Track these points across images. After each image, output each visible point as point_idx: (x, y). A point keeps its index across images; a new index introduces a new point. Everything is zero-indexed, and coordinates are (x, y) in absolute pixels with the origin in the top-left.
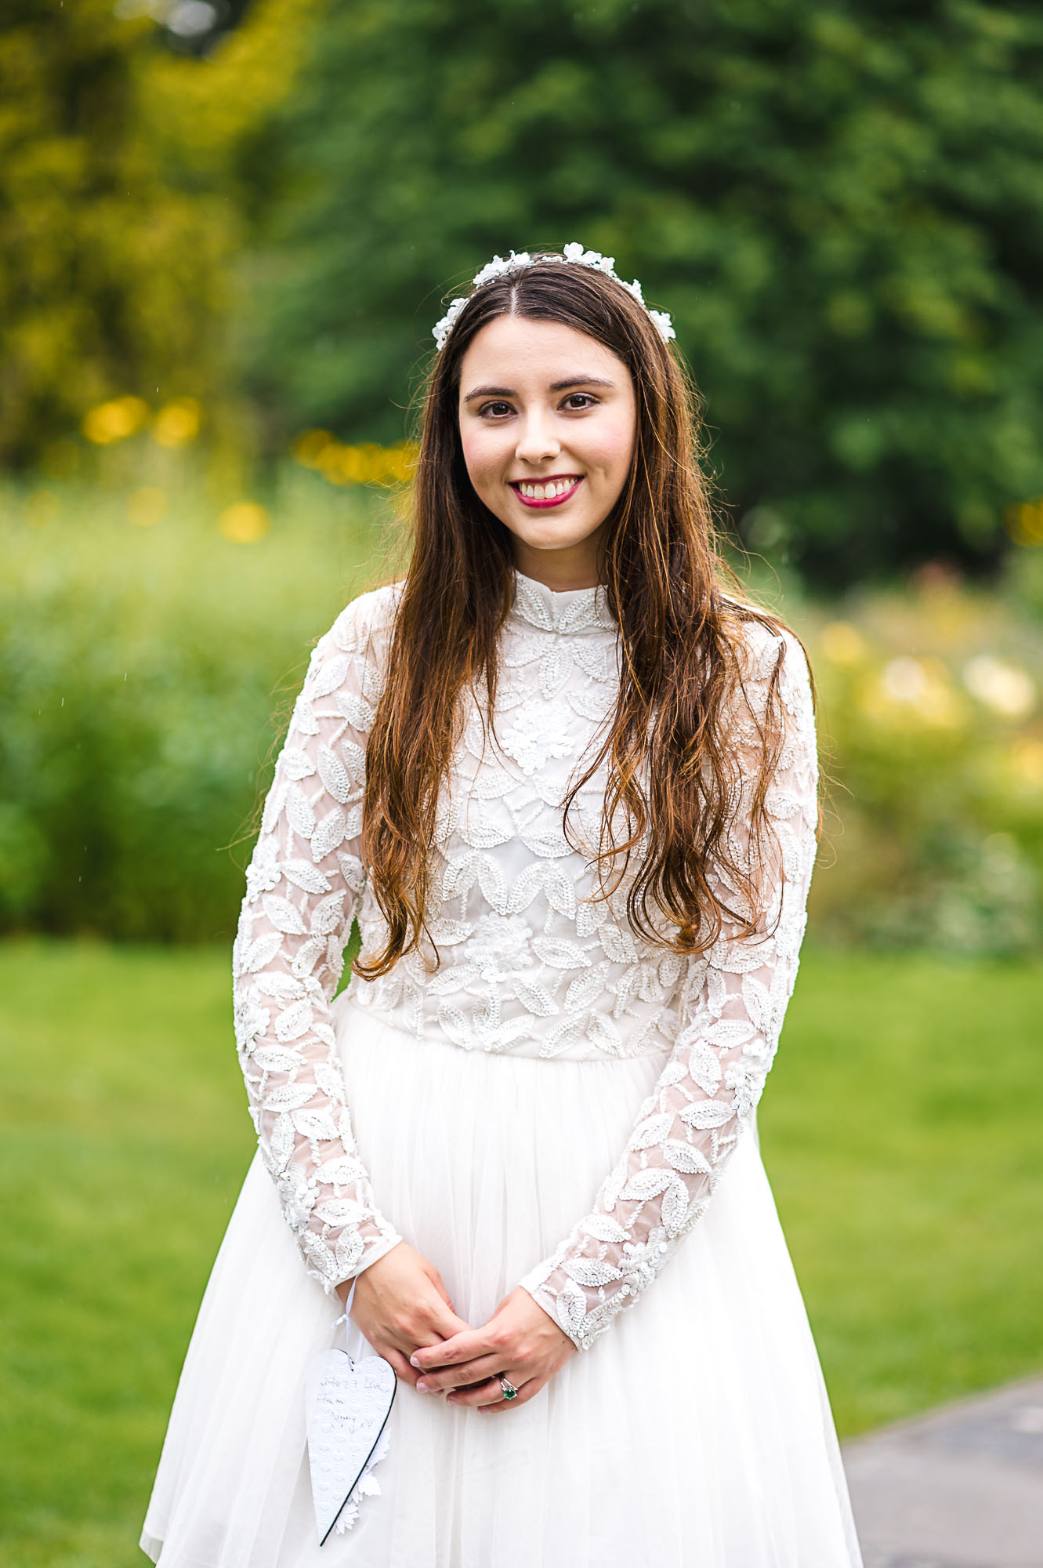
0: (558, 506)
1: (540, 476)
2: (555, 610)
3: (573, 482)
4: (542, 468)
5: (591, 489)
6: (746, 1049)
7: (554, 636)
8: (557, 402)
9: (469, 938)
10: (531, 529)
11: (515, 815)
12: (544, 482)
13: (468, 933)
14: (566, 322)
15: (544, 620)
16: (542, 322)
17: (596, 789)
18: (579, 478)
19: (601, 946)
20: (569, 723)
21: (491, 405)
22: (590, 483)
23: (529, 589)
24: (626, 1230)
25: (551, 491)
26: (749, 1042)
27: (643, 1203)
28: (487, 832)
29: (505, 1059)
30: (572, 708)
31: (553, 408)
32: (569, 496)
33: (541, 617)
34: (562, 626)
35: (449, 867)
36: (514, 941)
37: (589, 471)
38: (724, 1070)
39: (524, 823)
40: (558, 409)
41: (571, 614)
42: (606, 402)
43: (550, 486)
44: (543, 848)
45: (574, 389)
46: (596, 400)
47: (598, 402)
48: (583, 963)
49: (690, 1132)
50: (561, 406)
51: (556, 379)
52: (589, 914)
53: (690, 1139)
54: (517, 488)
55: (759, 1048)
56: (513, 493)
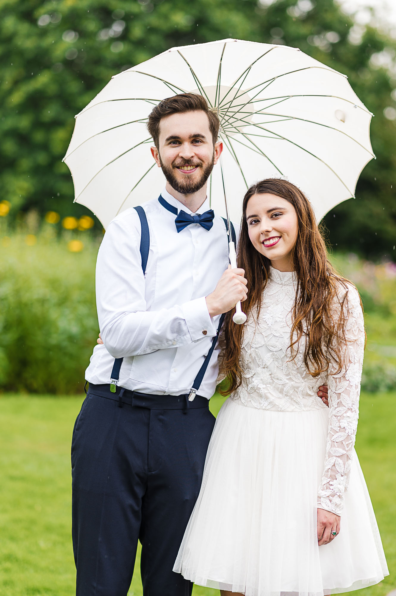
0: (274, 245)
1: (267, 238)
2: (281, 277)
3: (278, 238)
4: (267, 235)
5: (284, 240)
6: (345, 415)
7: (282, 285)
8: (270, 216)
9: (254, 375)
10: (269, 254)
11: (265, 338)
12: (269, 239)
13: (253, 374)
14: (269, 192)
15: (279, 281)
16: (263, 194)
17: (287, 331)
18: (280, 237)
19: (291, 377)
20: (282, 312)
21: (253, 221)
22: (283, 238)
23: (275, 272)
24: (328, 478)
25: (272, 242)
26: (346, 412)
27: (330, 469)
28: (257, 343)
29: (268, 412)
30: (284, 307)
31: (269, 218)
32: (277, 242)
33: (278, 280)
34: (284, 282)
35: (247, 353)
36: (266, 375)
37: (282, 235)
38: (340, 423)
39: (267, 341)
40: (271, 218)
41: (286, 279)
42: (285, 214)
43: (271, 240)
44: (272, 348)
45: (274, 212)
46: (281, 214)
47: (282, 215)
48: (286, 382)
49: (336, 443)
50: (272, 217)
51: (268, 210)
52: (286, 368)
53: (336, 446)
54: (263, 243)
55: (349, 413)
56: (262, 245)
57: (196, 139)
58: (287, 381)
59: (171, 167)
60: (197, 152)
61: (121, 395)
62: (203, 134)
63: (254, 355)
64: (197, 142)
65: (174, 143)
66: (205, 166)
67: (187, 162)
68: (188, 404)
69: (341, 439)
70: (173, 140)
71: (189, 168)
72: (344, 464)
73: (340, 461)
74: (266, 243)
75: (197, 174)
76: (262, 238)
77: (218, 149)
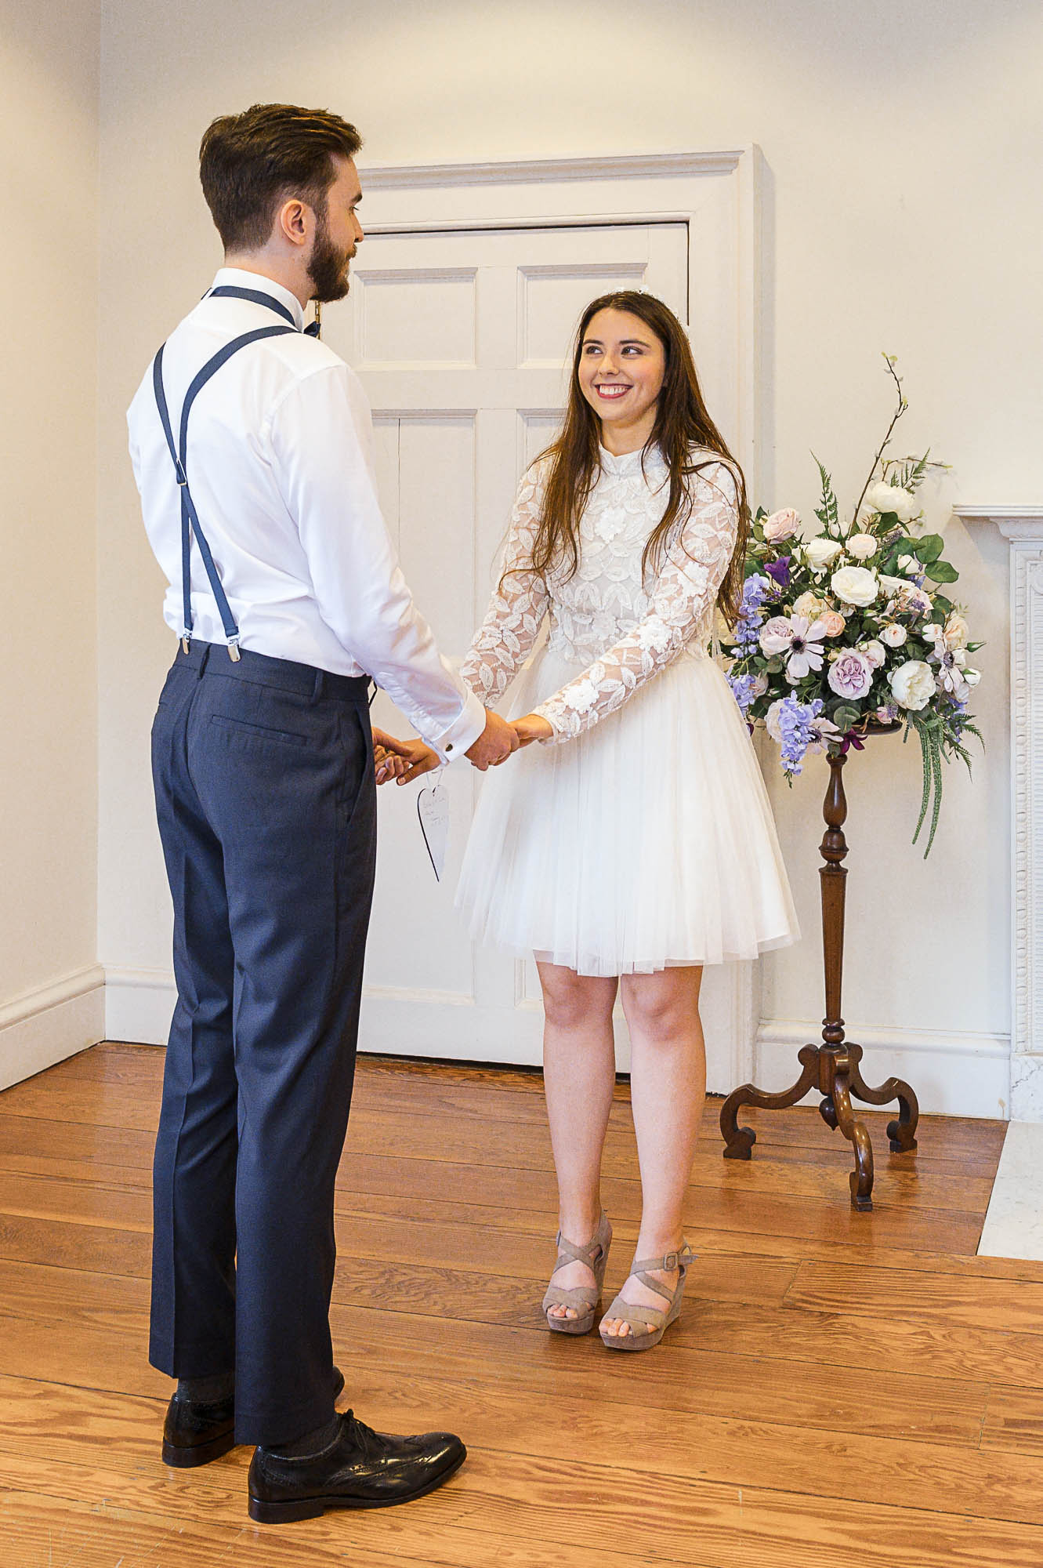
1: (607, 383)
7: (618, 477)
8: (621, 349)
11: (602, 563)
18: (630, 388)
28: (590, 573)
31: (618, 352)
34: (621, 472)
39: (606, 567)
40: (622, 353)
41: (624, 466)
51: (622, 339)
54: (598, 387)
56: (595, 389)
74: (602, 390)
76: (599, 380)
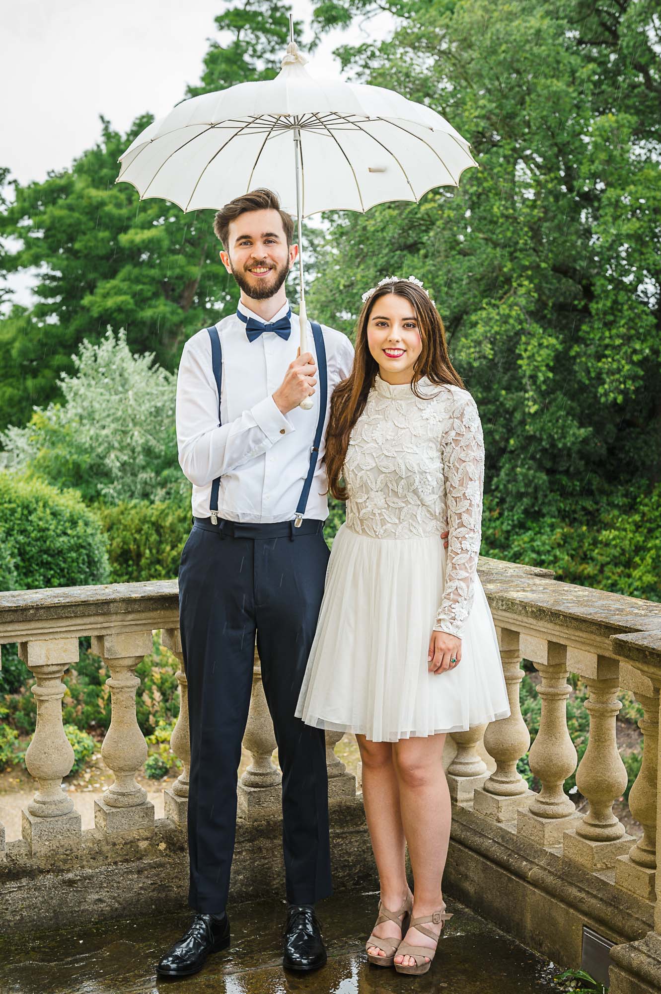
2: (391, 391)
5: (408, 355)
7: (392, 399)
9: (367, 499)
11: (376, 459)
15: (388, 394)
19: (407, 500)
21: (381, 323)
22: (408, 353)
24: (450, 601)
27: (452, 592)
28: (367, 464)
31: (401, 326)
34: (393, 396)
35: (357, 476)
36: (380, 499)
37: (408, 349)
38: (461, 544)
39: (378, 461)
41: (396, 392)
44: (385, 469)
49: (457, 566)
52: (402, 490)
53: (458, 568)
55: (471, 534)
57: (269, 239)
58: (404, 505)
59: (243, 270)
60: (270, 253)
61: (221, 527)
62: (277, 234)
63: (365, 478)
64: (271, 242)
65: (245, 243)
66: (280, 268)
67: (260, 263)
68: (294, 532)
69: (463, 561)
70: (244, 240)
71: (262, 270)
72: (468, 587)
73: (463, 584)
75: (271, 277)
77: (294, 253)
